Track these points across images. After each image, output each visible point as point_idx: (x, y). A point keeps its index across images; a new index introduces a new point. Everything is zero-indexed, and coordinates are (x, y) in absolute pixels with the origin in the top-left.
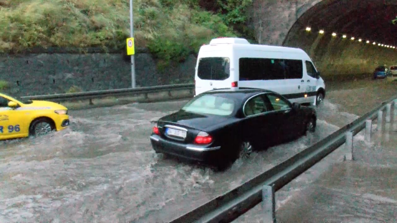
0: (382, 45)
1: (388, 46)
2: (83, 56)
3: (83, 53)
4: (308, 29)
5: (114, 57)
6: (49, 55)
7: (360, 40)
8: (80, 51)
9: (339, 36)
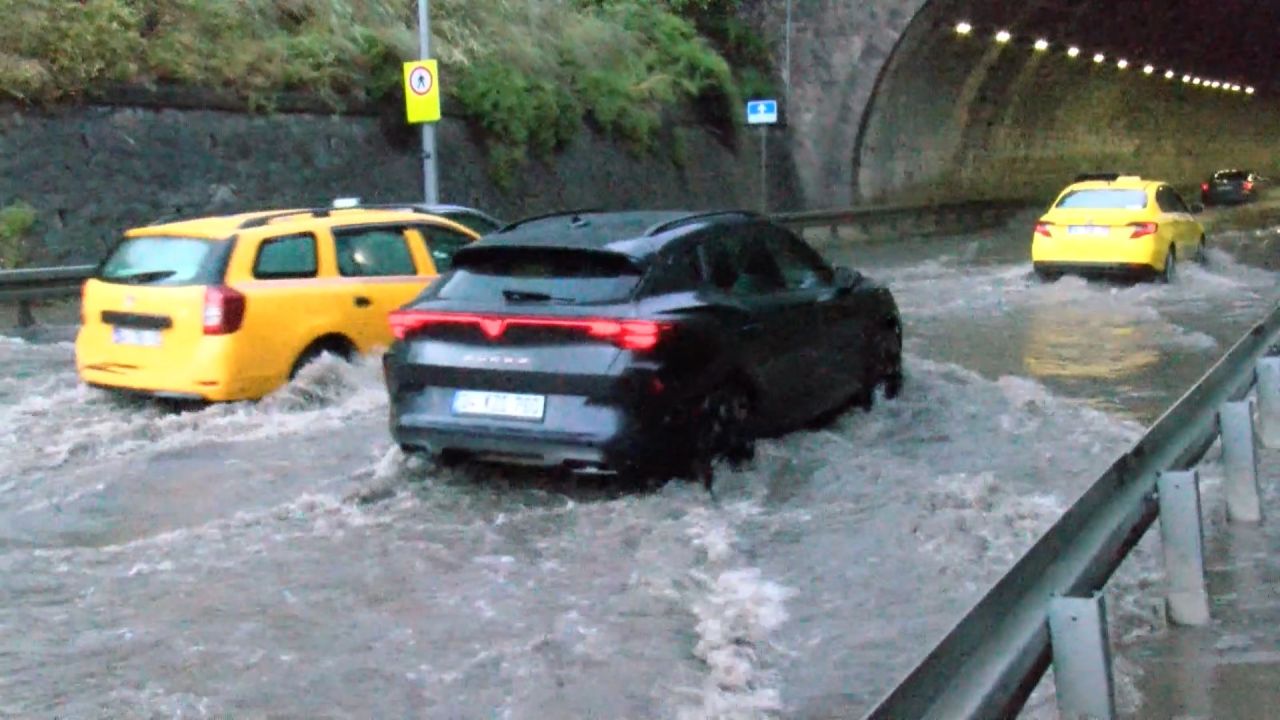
0: (1197, 81)
1: (1216, 84)
2: (260, 122)
3: (260, 110)
4: (963, 28)
5: (357, 129)
6: (150, 115)
7: (1122, 64)
8: (252, 105)
9: (1058, 48)
